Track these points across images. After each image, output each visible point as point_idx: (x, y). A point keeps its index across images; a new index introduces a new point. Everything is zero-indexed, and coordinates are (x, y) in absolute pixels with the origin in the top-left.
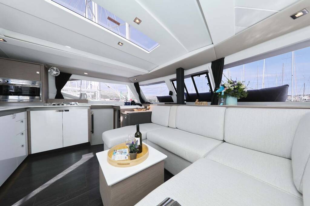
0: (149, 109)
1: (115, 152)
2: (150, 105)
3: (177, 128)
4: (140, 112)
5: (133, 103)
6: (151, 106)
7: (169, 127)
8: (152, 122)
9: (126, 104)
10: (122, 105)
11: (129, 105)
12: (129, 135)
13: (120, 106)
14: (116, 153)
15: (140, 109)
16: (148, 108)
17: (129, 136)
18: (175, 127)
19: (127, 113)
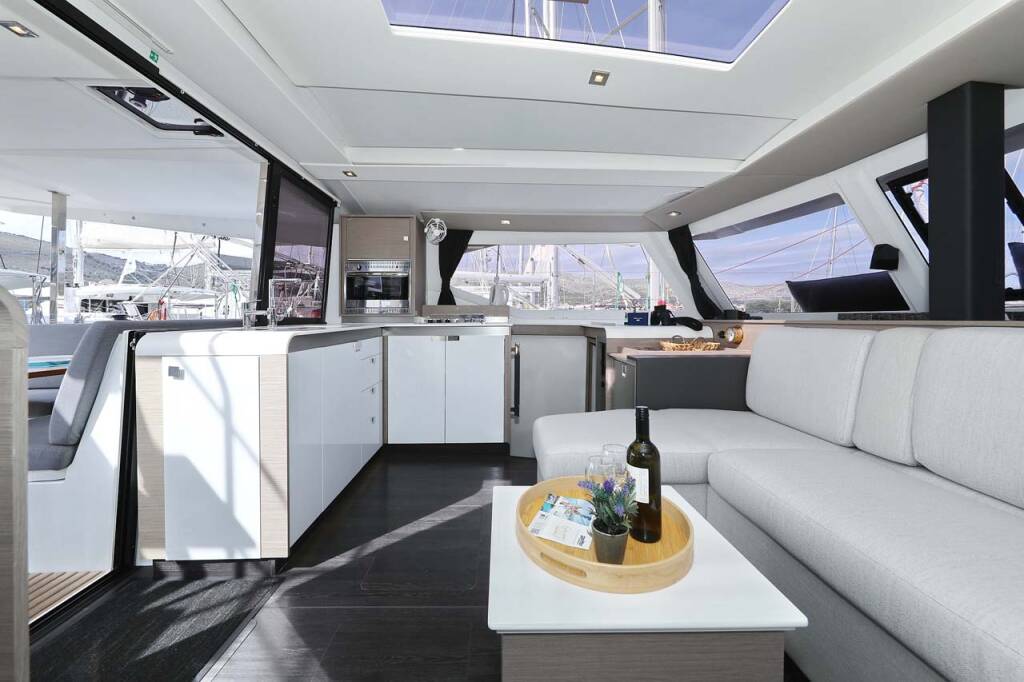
0: (736, 344)
1: (551, 502)
2: (744, 327)
3: (920, 466)
4: (688, 353)
5: (661, 316)
6: (747, 329)
7: (855, 448)
8: (748, 410)
9: (635, 319)
10: (613, 325)
11: (643, 323)
12: (604, 449)
13: (606, 328)
14: (552, 506)
15: (689, 340)
16: (731, 339)
17: (607, 453)
18: (907, 459)
19: (629, 357)
